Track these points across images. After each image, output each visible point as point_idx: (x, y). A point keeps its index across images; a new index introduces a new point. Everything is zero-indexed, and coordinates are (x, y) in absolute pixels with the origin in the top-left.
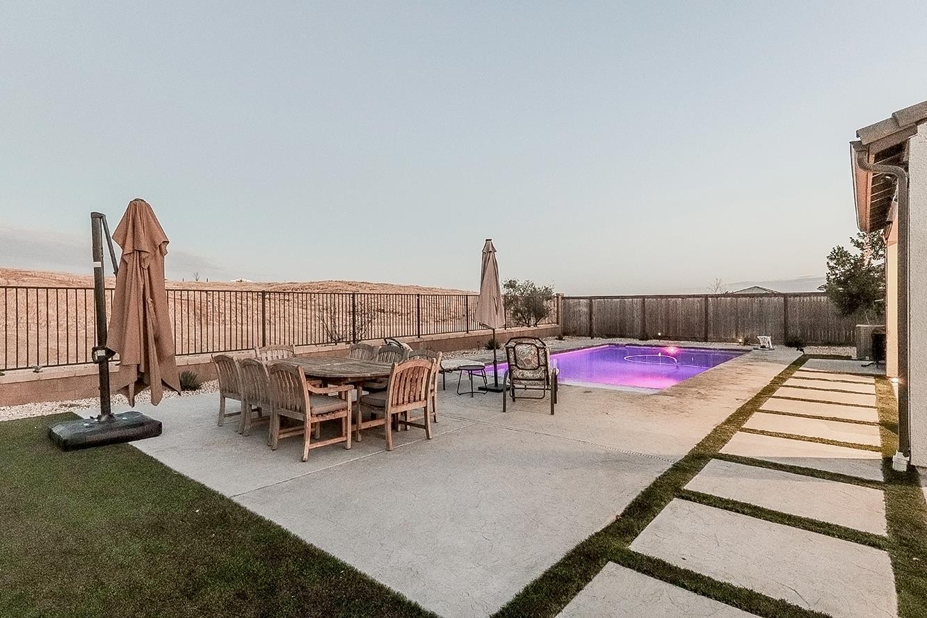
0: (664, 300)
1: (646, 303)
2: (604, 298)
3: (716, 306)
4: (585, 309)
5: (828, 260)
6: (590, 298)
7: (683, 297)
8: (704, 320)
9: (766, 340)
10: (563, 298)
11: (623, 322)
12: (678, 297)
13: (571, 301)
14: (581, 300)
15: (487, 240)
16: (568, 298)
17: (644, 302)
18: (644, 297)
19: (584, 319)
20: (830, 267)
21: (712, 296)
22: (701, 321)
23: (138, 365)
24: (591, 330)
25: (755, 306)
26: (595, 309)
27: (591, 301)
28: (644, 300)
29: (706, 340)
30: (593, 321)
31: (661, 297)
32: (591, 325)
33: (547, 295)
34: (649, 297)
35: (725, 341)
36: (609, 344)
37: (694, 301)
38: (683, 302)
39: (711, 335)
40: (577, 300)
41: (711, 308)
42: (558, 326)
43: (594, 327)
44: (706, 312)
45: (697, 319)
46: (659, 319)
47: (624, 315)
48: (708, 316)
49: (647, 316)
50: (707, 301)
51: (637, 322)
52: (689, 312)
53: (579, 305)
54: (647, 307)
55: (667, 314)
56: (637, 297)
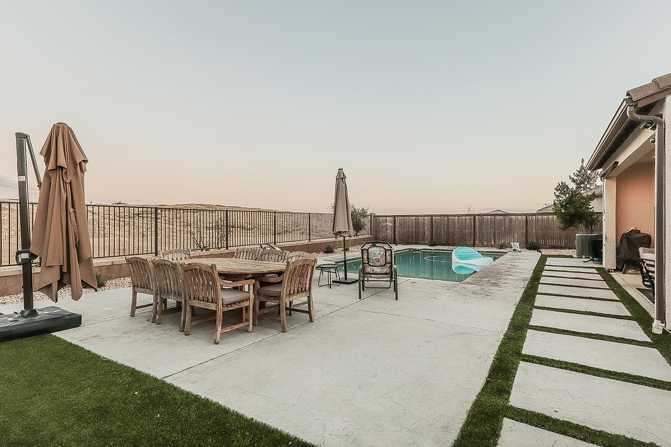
1: (433, 220)
2: (404, 216)
3: (481, 222)
4: (390, 224)
5: (555, 191)
6: (394, 217)
7: (459, 216)
8: (473, 231)
9: (516, 245)
10: (375, 216)
11: (417, 233)
12: (455, 215)
13: (381, 219)
14: (388, 218)
15: (340, 169)
16: (378, 216)
18: (432, 216)
19: (390, 231)
20: (556, 195)
21: (478, 215)
22: (471, 233)
23: (61, 266)
24: (395, 239)
25: (507, 222)
26: (397, 224)
27: (395, 219)
28: (432, 217)
29: (474, 246)
30: (397, 233)
32: (395, 236)
33: (364, 214)
34: (436, 216)
35: (487, 246)
36: (409, 249)
37: (466, 218)
38: (458, 219)
39: (477, 242)
40: (384, 218)
41: (477, 224)
42: (371, 236)
43: (397, 237)
44: (474, 225)
45: (467, 231)
46: (442, 231)
47: (419, 228)
48: (476, 229)
49: (434, 229)
50: (475, 218)
51: (427, 233)
52: (463, 227)
53: (386, 221)
54: (434, 223)
55: (448, 228)
56: (428, 216)
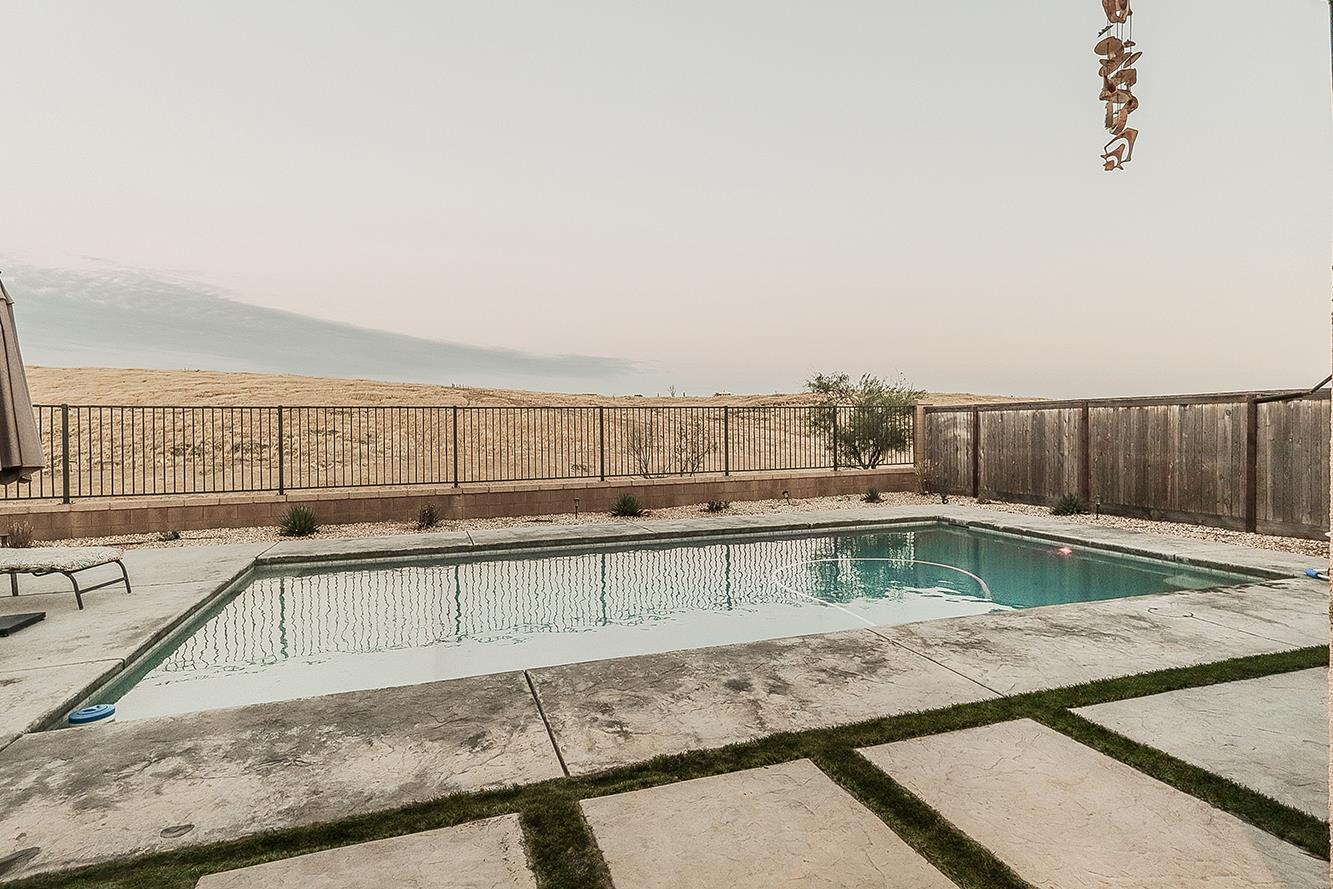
0: (1135, 410)
1: (1091, 419)
2: (1000, 407)
4: (964, 434)
6: (976, 409)
7: (1184, 402)
8: (1243, 465)
10: (928, 410)
11: (1039, 467)
12: (1169, 401)
13: (943, 417)
14: (959, 414)
16: (935, 410)
17: (1085, 417)
18: (1085, 405)
19: (963, 457)
21: (1270, 398)
22: (1235, 471)
24: (976, 481)
26: (983, 434)
27: (977, 417)
28: (1086, 410)
29: (1250, 524)
30: (981, 462)
31: (1129, 403)
32: (976, 471)
34: (1098, 403)
36: (939, 519)
37: (1214, 411)
38: (1182, 414)
39: (1265, 512)
40: (950, 415)
41: (1266, 434)
42: (916, 469)
43: (982, 475)
44: (1253, 440)
45: (1220, 465)
46: (1121, 461)
47: (1042, 448)
48: (1260, 457)
49: (1094, 455)
50: (1253, 413)
51: (1071, 465)
52: (1200, 446)
53: (955, 425)
54: (1093, 430)
55: (1143, 448)
56: (1071, 404)
